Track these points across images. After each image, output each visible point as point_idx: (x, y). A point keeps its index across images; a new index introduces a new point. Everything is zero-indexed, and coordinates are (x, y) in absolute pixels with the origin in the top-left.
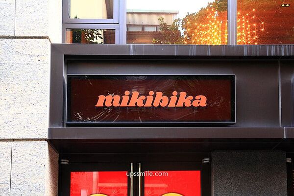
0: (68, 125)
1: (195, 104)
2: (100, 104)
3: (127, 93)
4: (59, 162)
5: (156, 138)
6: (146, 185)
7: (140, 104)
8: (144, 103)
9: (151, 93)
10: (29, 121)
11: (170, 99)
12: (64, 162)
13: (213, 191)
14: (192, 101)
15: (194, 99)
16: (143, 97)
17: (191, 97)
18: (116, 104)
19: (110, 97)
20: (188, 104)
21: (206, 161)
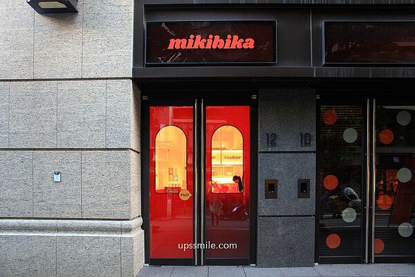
0: (147, 66)
1: (245, 46)
2: (171, 47)
3: (192, 36)
4: (141, 98)
5: (215, 76)
6: (207, 121)
7: (202, 47)
8: (205, 45)
9: (211, 36)
10: (119, 62)
11: (225, 42)
12: (145, 98)
13: (259, 124)
14: (243, 43)
15: (244, 42)
16: (204, 40)
17: (242, 40)
18: (183, 47)
19: (178, 41)
20: (240, 47)
21: (254, 97)
